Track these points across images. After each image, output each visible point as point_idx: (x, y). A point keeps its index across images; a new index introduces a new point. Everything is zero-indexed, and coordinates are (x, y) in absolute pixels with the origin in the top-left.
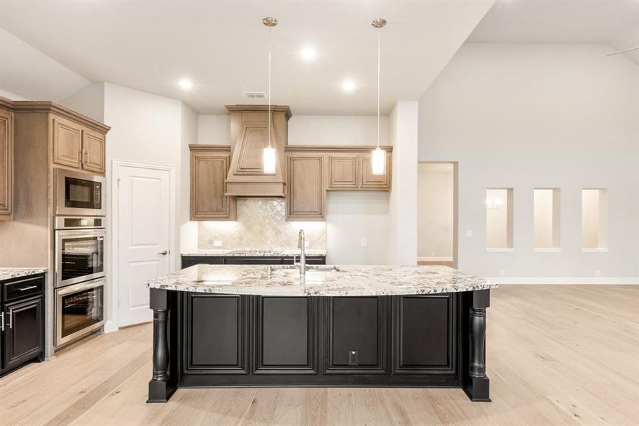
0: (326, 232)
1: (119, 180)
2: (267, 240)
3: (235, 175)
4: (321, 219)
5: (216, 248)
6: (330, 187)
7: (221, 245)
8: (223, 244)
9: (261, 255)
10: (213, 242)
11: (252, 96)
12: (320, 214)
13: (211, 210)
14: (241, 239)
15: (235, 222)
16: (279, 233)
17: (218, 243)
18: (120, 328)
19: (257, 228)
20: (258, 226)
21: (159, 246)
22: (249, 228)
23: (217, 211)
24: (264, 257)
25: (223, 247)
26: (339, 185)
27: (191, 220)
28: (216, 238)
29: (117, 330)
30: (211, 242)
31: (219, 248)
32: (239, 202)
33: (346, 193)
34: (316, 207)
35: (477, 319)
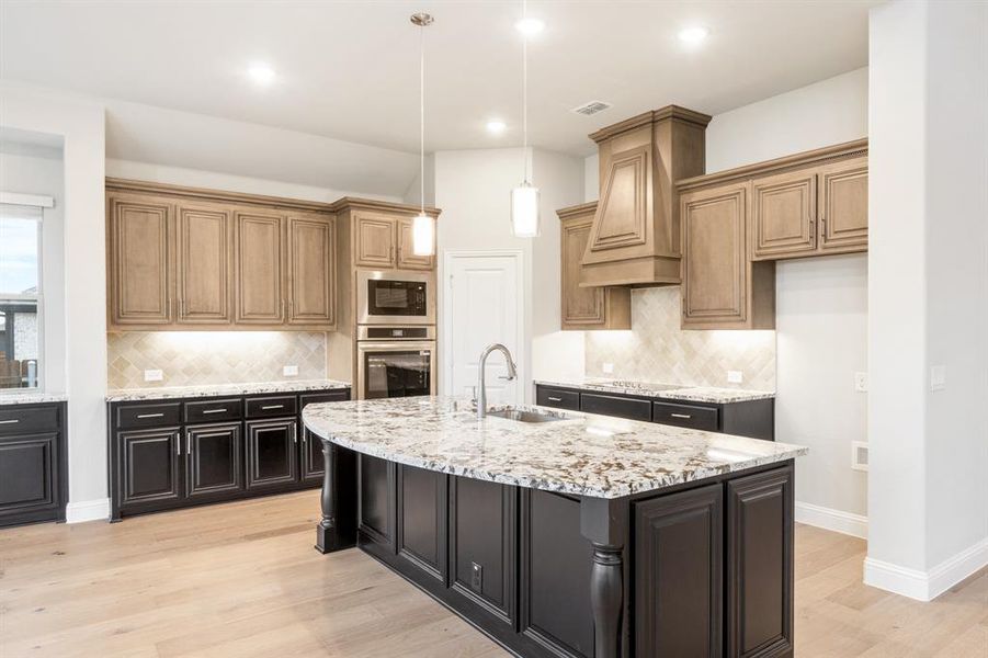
0: (775, 353)
2: (673, 365)
3: (593, 251)
4: (740, 325)
5: (605, 375)
6: (757, 256)
7: (611, 371)
8: (614, 368)
10: (602, 365)
12: (738, 315)
13: (583, 312)
14: (637, 362)
15: (629, 332)
17: (608, 368)
19: (658, 342)
20: (660, 339)
22: (648, 342)
23: (589, 313)
25: (615, 375)
26: (774, 249)
27: (562, 329)
28: (606, 359)
30: (599, 365)
31: (609, 375)
32: (635, 295)
34: (729, 300)
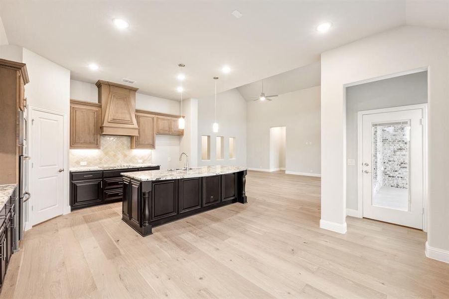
0: (151, 155)
1: (33, 120)
3: (108, 122)
4: (153, 148)
5: (82, 166)
6: (157, 132)
7: (86, 164)
8: (87, 164)
9: (127, 168)
10: (79, 163)
11: (127, 81)
12: (152, 146)
13: (85, 143)
16: (125, 156)
17: (82, 163)
18: (33, 227)
19: (112, 153)
20: (113, 152)
21: (57, 166)
23: (90, 143)
24: (128, 169)
25: (88, 165)
26: (161, 132)
27: (70, 148)
28: (82, 160)
29: (31, 228)
31: (85, 166)
33: (164, 136)
34: (151, 142)
35: (244, 179)
